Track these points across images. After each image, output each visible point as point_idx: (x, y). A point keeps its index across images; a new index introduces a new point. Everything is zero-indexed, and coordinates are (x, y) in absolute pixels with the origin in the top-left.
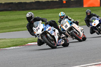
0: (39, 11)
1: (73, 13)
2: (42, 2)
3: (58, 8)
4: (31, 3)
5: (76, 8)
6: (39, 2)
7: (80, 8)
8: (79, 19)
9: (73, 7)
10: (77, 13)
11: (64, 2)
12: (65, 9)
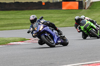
0: (18, 11)
1: (52, 15)
2: (22, 3)
3: (37, 9)
4: (10, 4)
5: (55, 10)
6: (18, 2)
7: (59, 10)
8: (57, 21)
9: (52, 9)
10: (56, 15)
11: (44, 4)
12: (44, 10)
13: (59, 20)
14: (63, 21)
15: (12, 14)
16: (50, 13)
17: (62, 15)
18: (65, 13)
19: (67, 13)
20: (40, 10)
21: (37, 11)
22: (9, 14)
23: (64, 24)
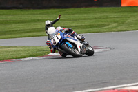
1: (107, 14)
5: (111, 8)
7: (117, 8)
8: (115, 22)
9: (106, 6)
10: (113, 15)
12: (96, 8)
13: (117, 22)
14: (123, 23)
15: (53, 13)
16: (104, 12)
17: (121, 15)
18: (125, 12)
19: (127, 12)
20: (90, 8)
21: (87, 9)
22: (48, 13)
23: (123, 26)
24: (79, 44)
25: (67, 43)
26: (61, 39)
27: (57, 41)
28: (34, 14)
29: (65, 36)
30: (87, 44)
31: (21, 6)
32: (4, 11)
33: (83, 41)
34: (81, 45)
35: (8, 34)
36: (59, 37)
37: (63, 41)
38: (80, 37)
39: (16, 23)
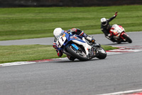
24: (87, 46)
25: (73, 45)
26: (66, 40)
27: (62, 43)
28: (74, 12)
29: (71, 37)
30: (99, 47)
31: (61, 4)
32: (43, 8)
33: (94, 43)
34: (90, 47)
35: (48, 33)
36: (65, 39)
37: (69, 42)
38: (90, 39)
39: (56, 21)
